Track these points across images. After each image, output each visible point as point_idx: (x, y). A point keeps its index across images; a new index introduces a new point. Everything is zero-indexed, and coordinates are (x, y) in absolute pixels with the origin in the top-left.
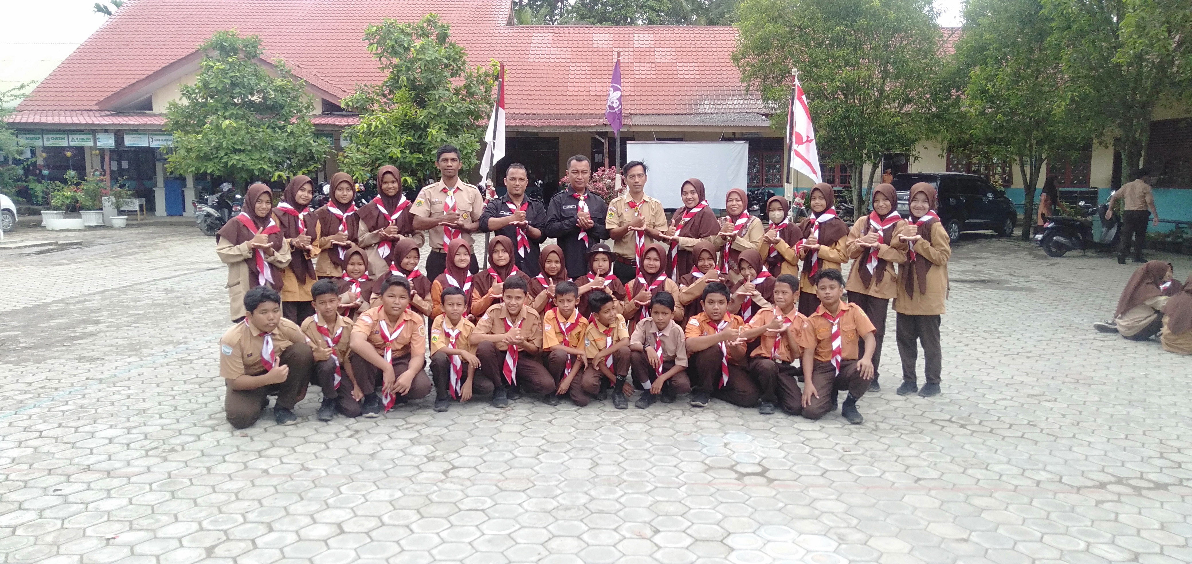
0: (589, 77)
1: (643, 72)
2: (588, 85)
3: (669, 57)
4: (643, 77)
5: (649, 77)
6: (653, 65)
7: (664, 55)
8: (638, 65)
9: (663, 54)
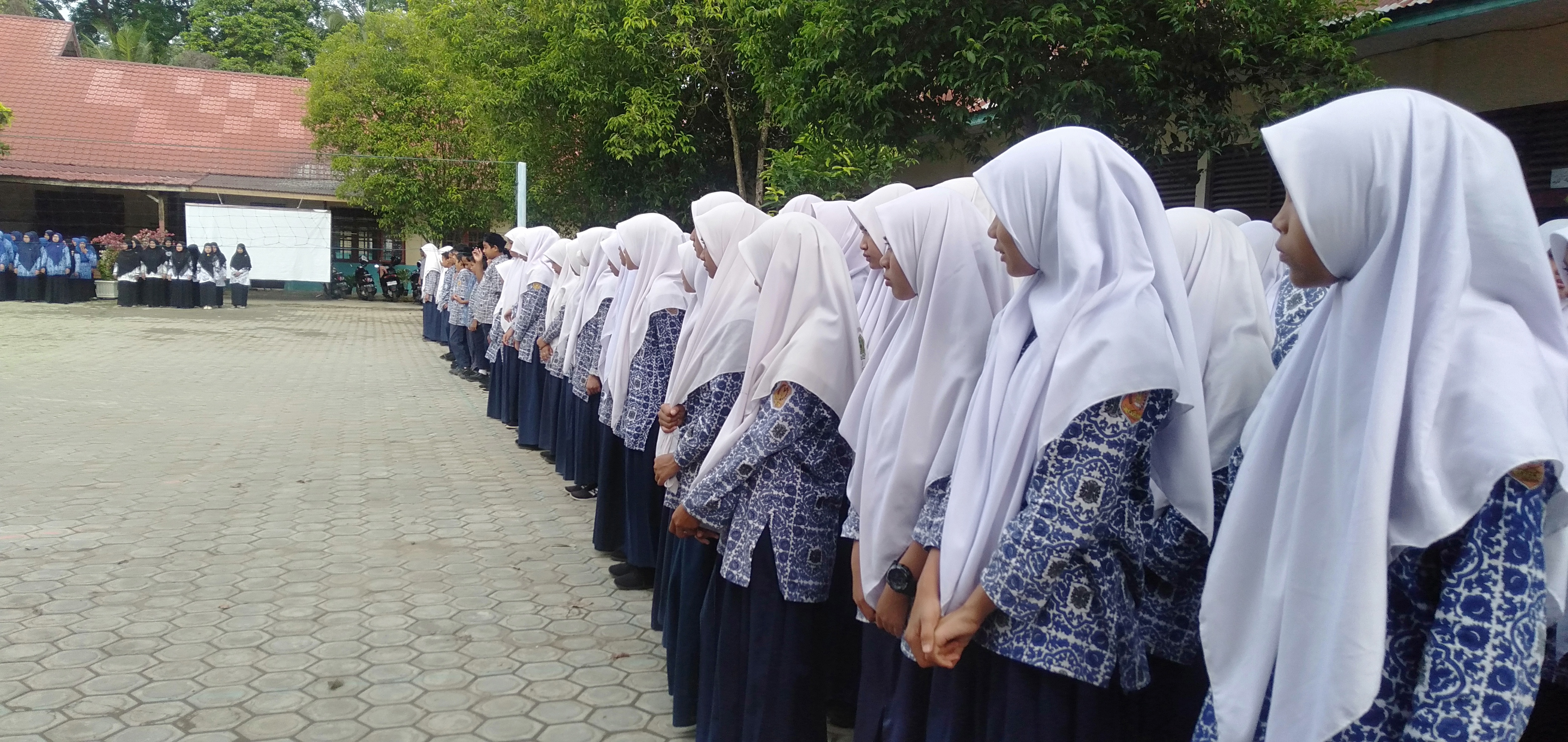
0: (163, 127)
1: (235, 127)
2: (160, 136)
3: (271, 112)
4: (234, 132)
5: (241, 132)
6: (250, 120)
7: (265, 110)
8: (230, 118)
9: (265, 107)
